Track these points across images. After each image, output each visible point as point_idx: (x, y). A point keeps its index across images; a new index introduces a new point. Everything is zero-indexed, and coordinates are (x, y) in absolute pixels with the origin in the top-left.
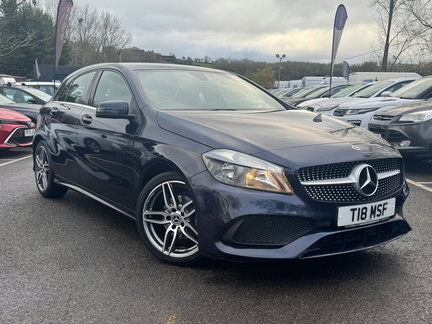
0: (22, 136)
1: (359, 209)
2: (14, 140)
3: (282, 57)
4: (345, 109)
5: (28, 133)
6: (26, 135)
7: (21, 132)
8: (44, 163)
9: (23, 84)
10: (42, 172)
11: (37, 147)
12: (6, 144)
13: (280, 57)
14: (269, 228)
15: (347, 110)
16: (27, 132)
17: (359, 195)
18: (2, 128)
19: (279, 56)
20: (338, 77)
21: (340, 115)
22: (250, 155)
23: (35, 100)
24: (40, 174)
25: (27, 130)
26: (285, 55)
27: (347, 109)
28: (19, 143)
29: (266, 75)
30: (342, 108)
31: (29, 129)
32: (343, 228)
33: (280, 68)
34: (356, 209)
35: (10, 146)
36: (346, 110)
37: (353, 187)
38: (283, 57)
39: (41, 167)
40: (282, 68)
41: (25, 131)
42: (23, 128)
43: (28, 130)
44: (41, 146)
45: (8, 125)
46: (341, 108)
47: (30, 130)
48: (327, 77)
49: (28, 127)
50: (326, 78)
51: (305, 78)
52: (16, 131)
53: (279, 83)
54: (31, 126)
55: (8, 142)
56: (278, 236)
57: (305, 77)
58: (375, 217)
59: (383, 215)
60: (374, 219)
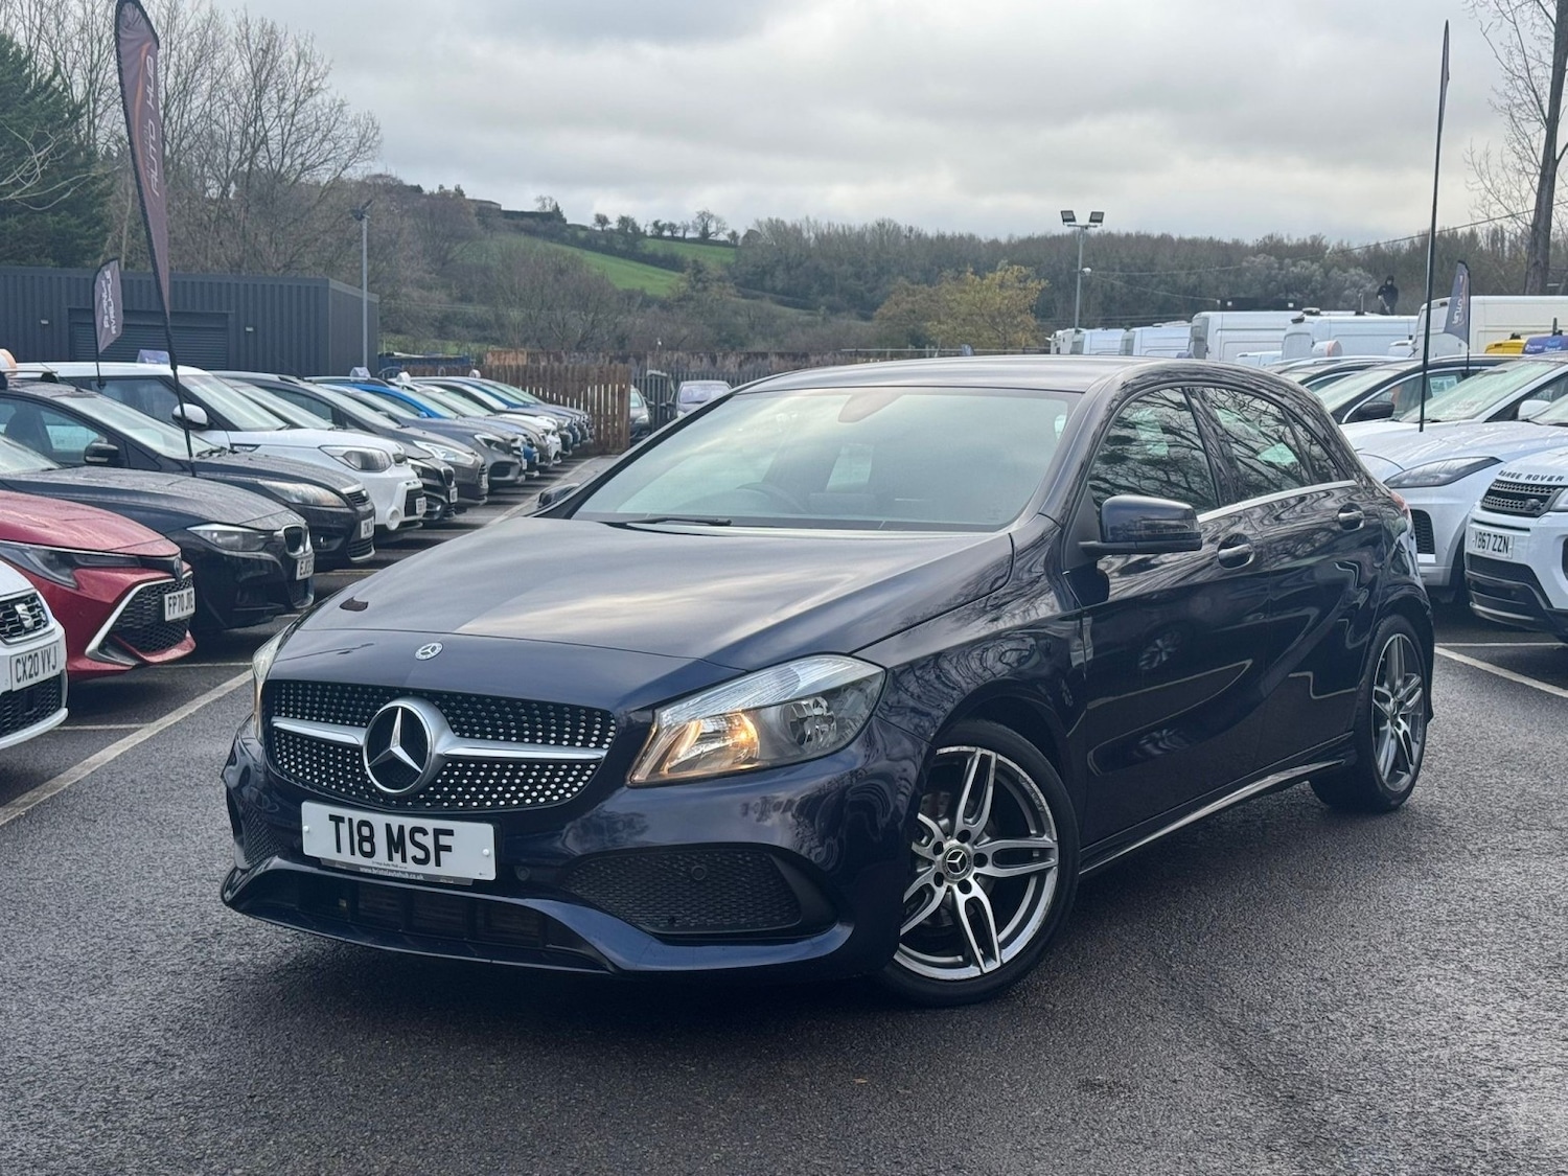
0: (153, 620)
2: (125, 639)
3: (1086, 222)
4: (1545, 482)
5: (175, 604)
6: (168, 618)
7: (153, 601)
9: (48, 378)
12: (93, 657)
13: (1078, 222)
15: (1555, 487)
16: (171, 602)
18: (78, 589)
19: (1074, 220)
20: (1358, 314)
21: (1524, 511)
23: (115, 448)
25: (170, 591)
26: (1103, 213)
27: (1553, 483)
28: (141, 652)
29: (1005, 298)
30: (1531, 481)
31: (178, 590)
33: (1082, 272)
35: (109, 667)
36: (1549, 487)
38: (1091, 221)
40: (1088, 270)
41: (167, 597)
42: (158, 586)
43: (176, 594)
45: (103, 573)
46: (1522, 480)
47: (180, 593)
48: (1310, 313)
49: (173, 580)
50: (1307, 318)
51: (1207, 319)
52: (132, 600)
53: (1078, 337)
54: (184, 576)
55: (102, 647)
57: (1204, 314)
58: (404, 860)
59: (438, 864)
60: (404, 865)
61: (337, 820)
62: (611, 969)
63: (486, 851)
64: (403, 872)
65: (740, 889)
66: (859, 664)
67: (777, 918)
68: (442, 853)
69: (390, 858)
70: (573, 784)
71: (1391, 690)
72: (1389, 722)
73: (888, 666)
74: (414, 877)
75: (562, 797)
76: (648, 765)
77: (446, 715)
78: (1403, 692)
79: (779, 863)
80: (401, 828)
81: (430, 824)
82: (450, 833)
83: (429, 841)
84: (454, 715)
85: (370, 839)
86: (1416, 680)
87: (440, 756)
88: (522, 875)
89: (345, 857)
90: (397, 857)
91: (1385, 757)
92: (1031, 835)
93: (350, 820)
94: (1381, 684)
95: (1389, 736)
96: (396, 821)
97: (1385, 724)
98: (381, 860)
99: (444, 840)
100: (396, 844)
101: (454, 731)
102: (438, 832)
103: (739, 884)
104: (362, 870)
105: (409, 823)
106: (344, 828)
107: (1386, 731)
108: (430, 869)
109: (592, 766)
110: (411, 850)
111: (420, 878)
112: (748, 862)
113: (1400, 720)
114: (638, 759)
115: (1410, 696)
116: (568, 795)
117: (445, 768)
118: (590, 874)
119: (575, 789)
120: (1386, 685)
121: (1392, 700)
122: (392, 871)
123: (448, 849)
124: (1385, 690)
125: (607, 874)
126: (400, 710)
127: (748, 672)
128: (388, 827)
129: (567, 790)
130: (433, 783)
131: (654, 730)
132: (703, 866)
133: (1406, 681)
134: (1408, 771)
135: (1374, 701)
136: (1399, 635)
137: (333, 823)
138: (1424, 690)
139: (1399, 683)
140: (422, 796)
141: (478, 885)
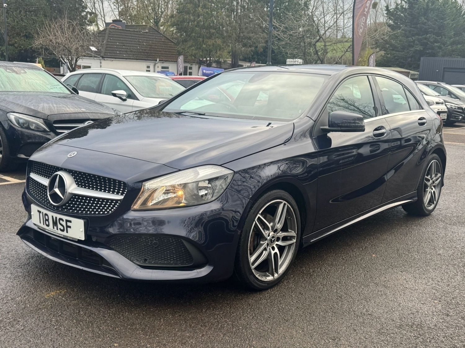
58: (57, 229)
59: (67, 232)
60: (57, 231)
61: (39, 212)
62: (121, 277)
63: (81, 230)
64: (57, 233)
65: (171, 251)
66: (224, 169)
67: (185, 262)
68: (68, 228)
69: (54, 228)
70: (112, 208)
71: (431, 177)
72: (429, 188)
73: (235, 171)
74: (60, 235)
75: (108, 212)
76: (140, 202)
77: (74, 178)
78: (434, 179)
79: (185, 243)
80: (56, 218)
81: (65, 218)
82: (70, 222)
83: (64, 223)
84: (76, 178)
85: (48, 220)
86: (439, 175)
87: (70, 193)
88: (94, 239)
89: (42, 225)
90: (55, 227)
91: (427, 198)
92: (289, 231)
93: (43, 213)
94: (428, 176)
95: (428, 192)
96: (55, 215)
97: (428, 188)
98: (51, 228)
99: (69, 224)
100: (55, 224)
101: (77, 184)
102: (67, 221)
103: (171, 249)
104: (46, 230)
105: (59, 216)
106: (41, 215)
107: (428, 191)
108: (65, 233)
109: (119, 202)
110: (59, 226)
111: (62, 236)
112: (174, 241)
113: (433, 187)
114: (136, 200)
115: (437, 180)
116: (110, 212)
117: (72, 197)
118: (117, 241)
119: (113, 210)
120: (429, 176)
121: (431, 181)
122: (54, 232)
123: (70, 227)
124: (429, 177)
125: (123, 241)
126: (58, 175)
127: (180, 170)
128: (52, 216)
129: (110, 210)
130: (68, 203)
131: (142, 190)
132: (157, 242)
133: (436, 175)
134: (434, 203)
135: (425, 181)
136: (435, 160)
137: (38, 213)
138: (441, 179)
139: (433, 176)
140: (64, 207)
141: (79, 241)
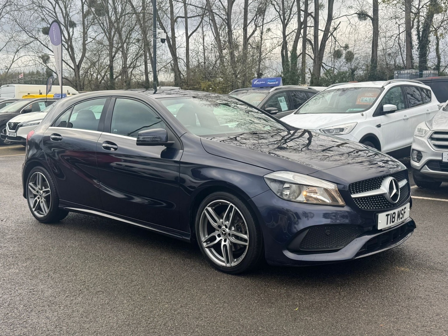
1: (391, 214)
8: (42, 189)
10: (39, 198)
11: (30, 173)
14: (328, 235)
17: (389, 203)
22: (307, 175)
24: (36, 201)
32: (381, 230)
34: (389, 215)
37: (384, 197)
39: (37, 194)
44: (37, 172)
56: (335, 241)
